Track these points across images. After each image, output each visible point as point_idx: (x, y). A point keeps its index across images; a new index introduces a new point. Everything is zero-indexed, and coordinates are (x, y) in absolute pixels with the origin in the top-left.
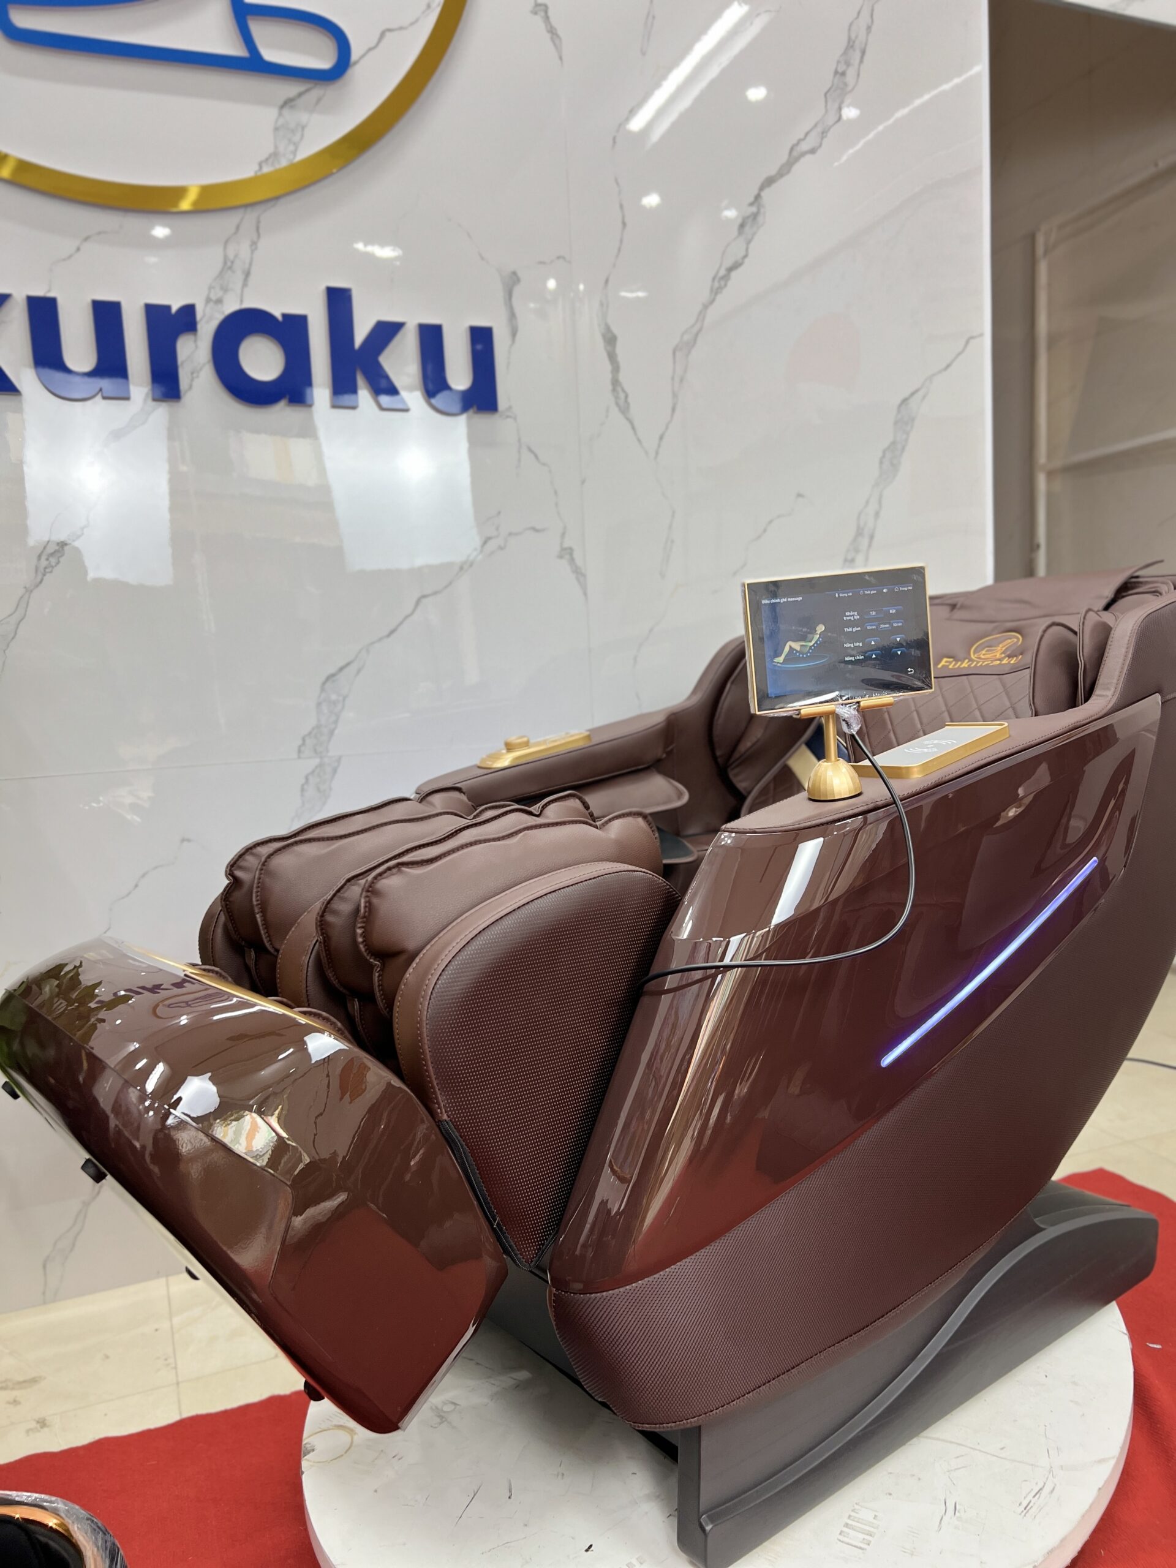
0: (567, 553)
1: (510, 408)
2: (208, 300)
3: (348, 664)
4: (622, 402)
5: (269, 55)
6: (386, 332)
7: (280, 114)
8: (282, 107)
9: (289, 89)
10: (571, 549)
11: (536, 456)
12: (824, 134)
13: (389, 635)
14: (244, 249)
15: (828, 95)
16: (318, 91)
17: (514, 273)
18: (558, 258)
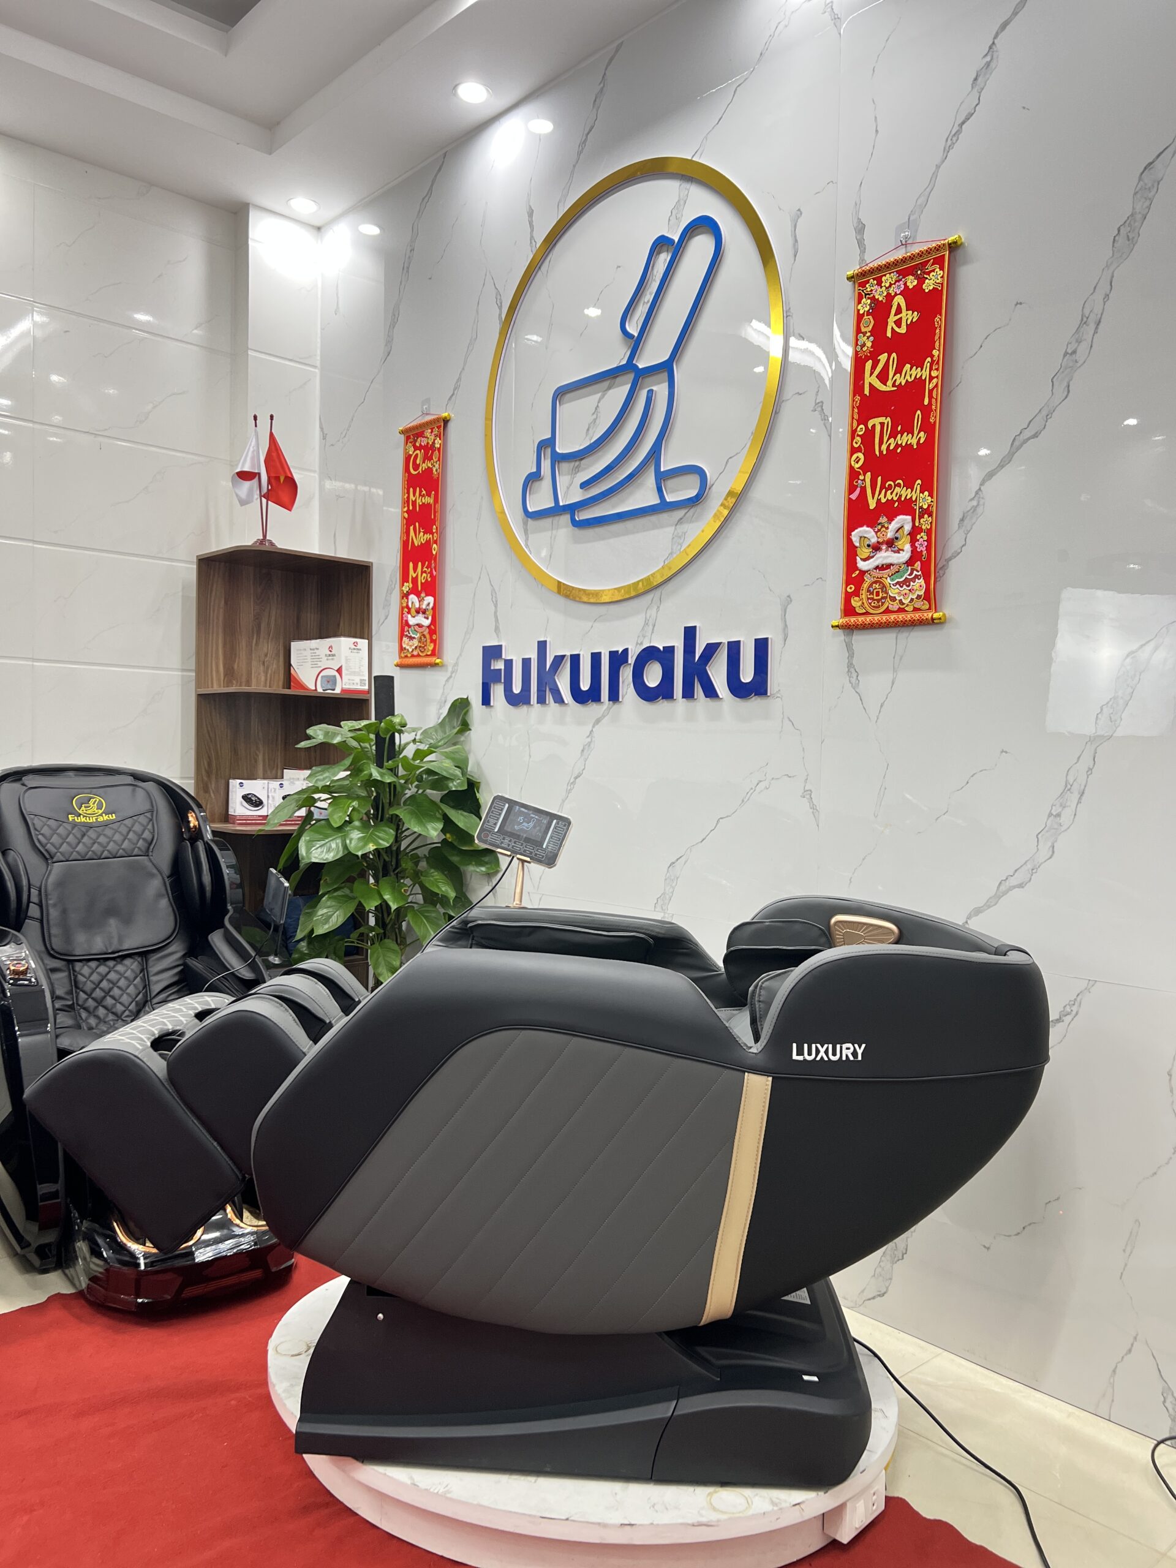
0: (807, 794)
1: (779, 690)
2: (637, 644)
3: (681, 857)
4: (853, 680)
5: (669, 498)
6: (711, 649)
7: (675, 529)
8: (676, 525)
9: (679, 514)
10: (811, 791)
11: (793, 725)
12: (1048, 416)
13: (701, 842)
14: (655, 610)
15: (1054, 380)
16: (692, 510)
17: (789, 596)
18: (817, 579)
